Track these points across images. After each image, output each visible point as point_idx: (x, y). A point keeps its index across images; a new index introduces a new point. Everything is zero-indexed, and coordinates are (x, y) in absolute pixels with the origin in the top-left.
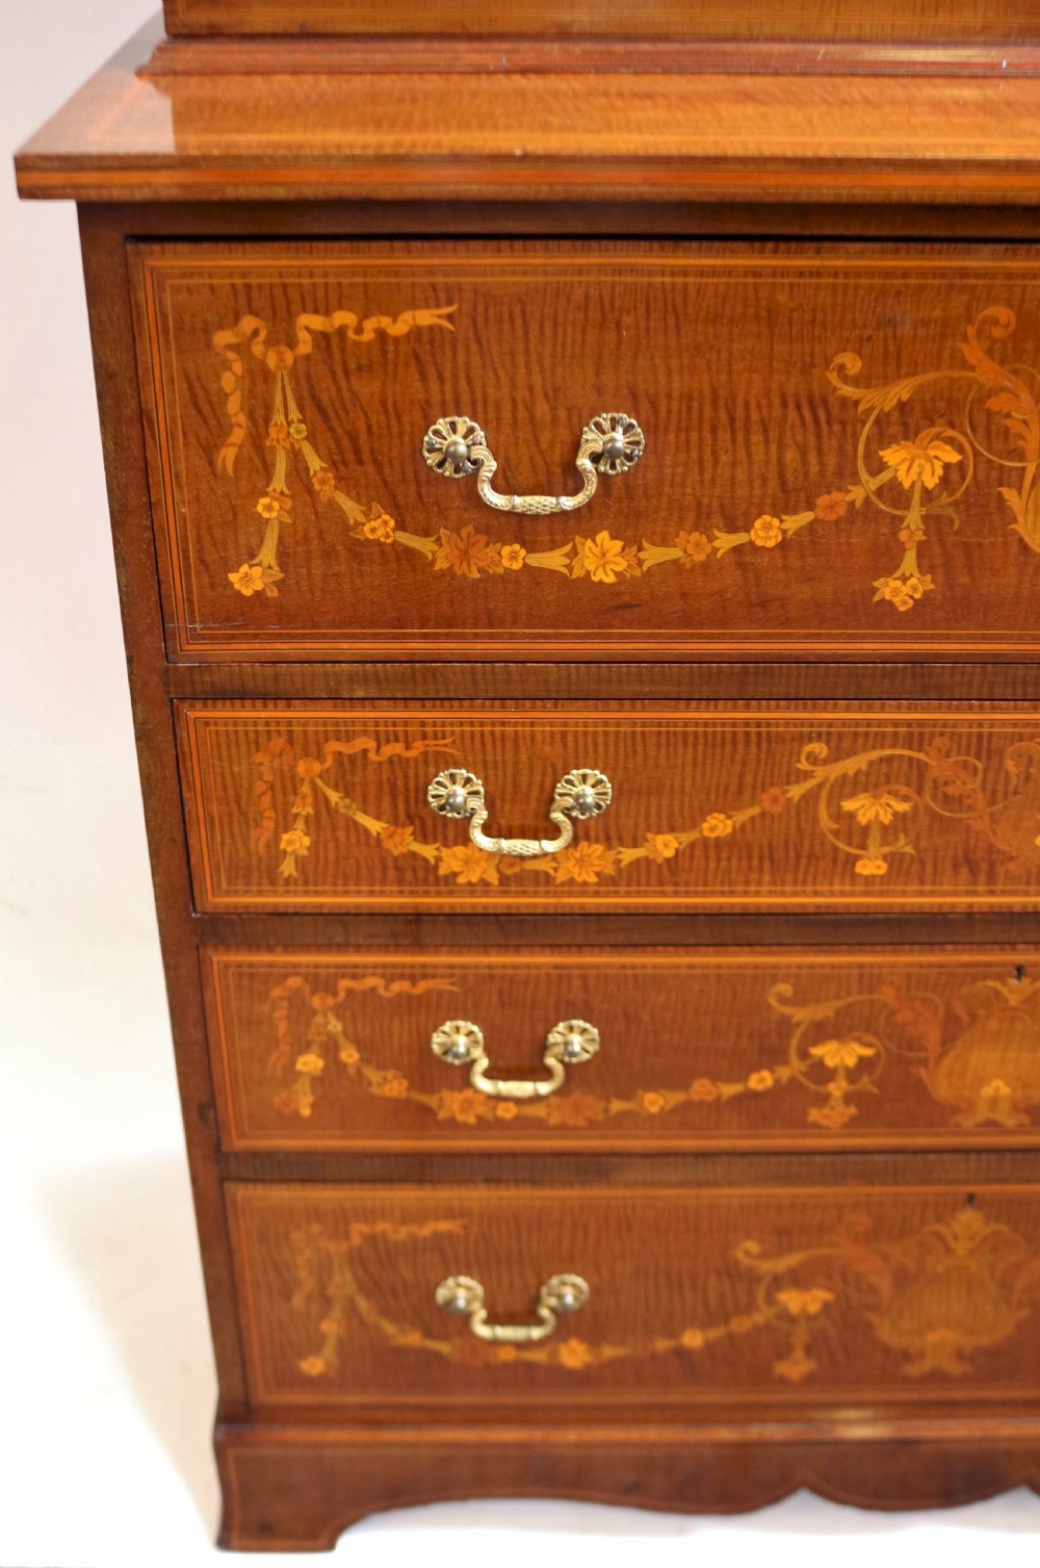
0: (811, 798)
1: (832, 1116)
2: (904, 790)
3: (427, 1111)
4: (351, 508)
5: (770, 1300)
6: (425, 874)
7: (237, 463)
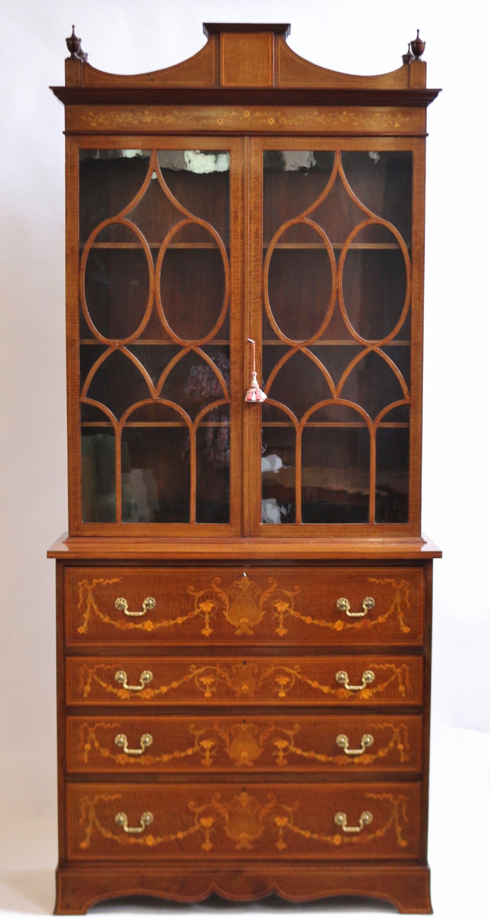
0: (193, 678)
1: (207, 761)
2: (213, 676)
3: (114, 760)
4: (101, 616)
5: (199, 822)
6: (114, 696)
7: (81, 607)
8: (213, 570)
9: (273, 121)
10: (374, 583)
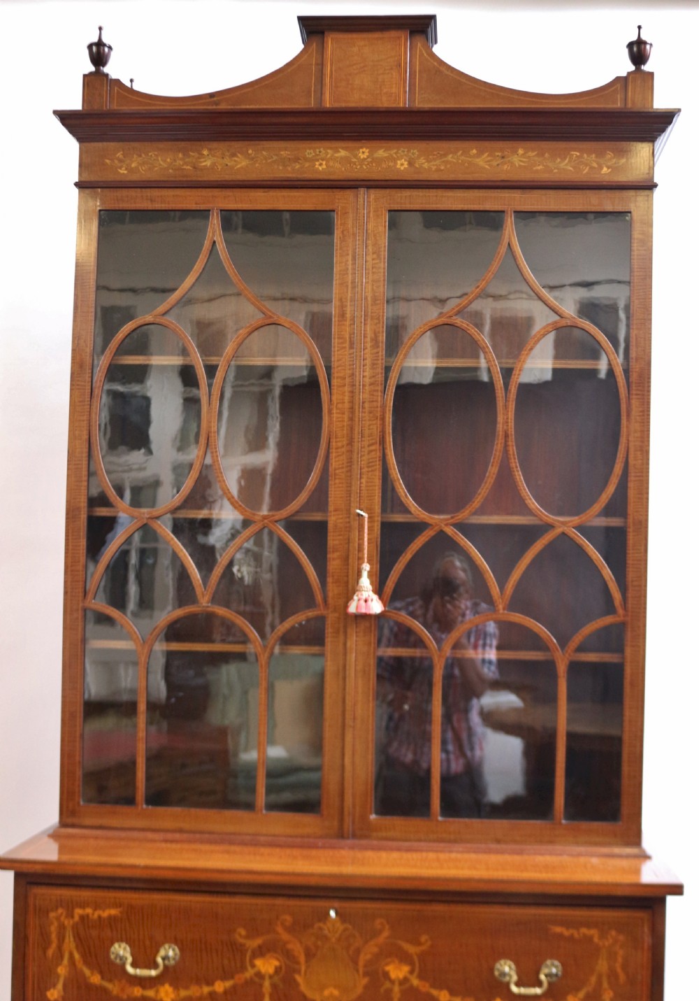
4: (87, 972)
7: (53, 956)
8: (279, 901)
9: (406, 165)
10: (560, 936)
